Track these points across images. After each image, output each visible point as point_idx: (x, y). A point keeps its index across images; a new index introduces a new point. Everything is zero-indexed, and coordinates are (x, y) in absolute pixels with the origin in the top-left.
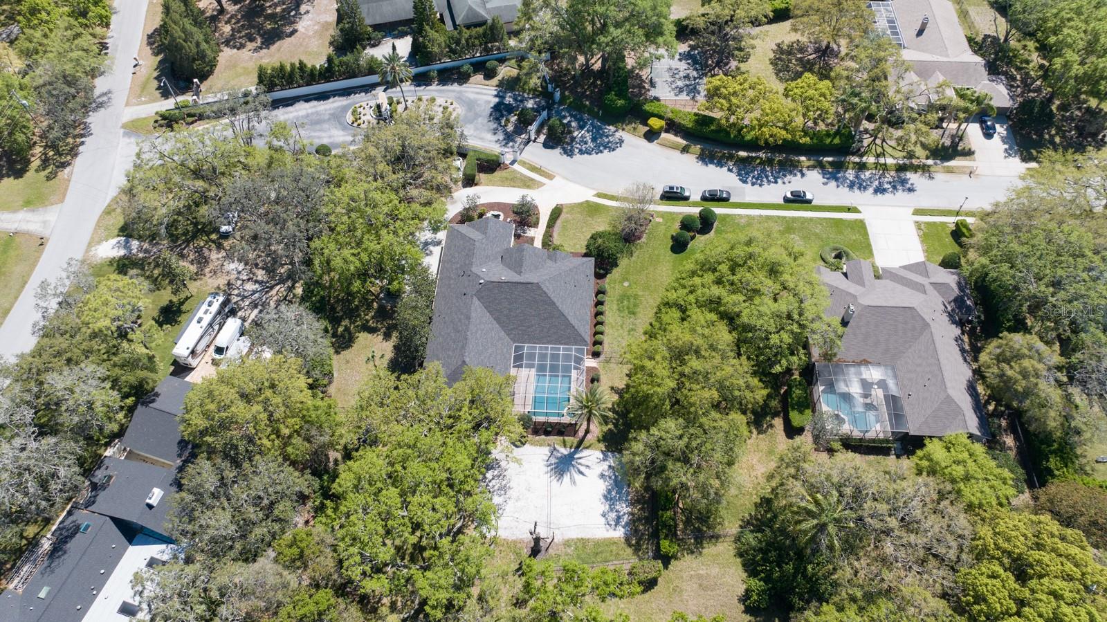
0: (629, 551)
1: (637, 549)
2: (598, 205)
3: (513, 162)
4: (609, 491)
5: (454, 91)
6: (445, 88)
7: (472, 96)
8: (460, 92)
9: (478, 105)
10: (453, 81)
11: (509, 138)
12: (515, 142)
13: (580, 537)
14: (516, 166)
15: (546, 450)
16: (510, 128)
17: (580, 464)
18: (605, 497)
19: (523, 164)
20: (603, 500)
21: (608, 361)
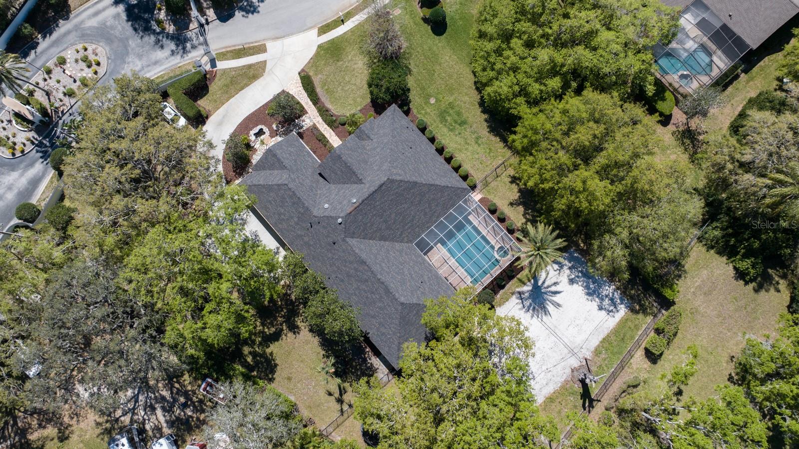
0: (641, 316)
1: (644, 310)
2: (332, 42)
3: (213, 63)
4: (587, 287)
5: (68, 32)
6: (55, 35)
7: (94, 22)
8: (77, 28)
9: (112, 27)
10: (55, 21)
11: (180, 40)
12: (190, 40)
13: (600, 339)
14: (221, 65)
15: (514, 300)
16: (171, 28)
17: (549, 287)
18: (588, 294)
19: (224, 56)
20: (590, 298)
21: (486, 184)
